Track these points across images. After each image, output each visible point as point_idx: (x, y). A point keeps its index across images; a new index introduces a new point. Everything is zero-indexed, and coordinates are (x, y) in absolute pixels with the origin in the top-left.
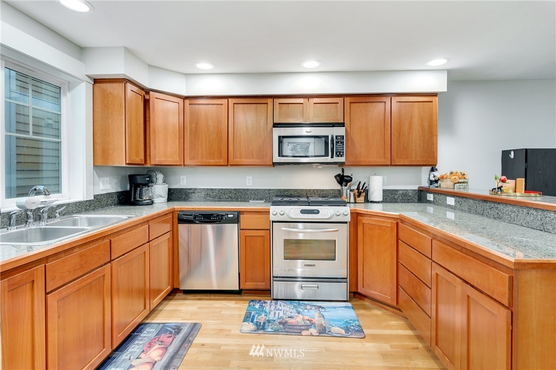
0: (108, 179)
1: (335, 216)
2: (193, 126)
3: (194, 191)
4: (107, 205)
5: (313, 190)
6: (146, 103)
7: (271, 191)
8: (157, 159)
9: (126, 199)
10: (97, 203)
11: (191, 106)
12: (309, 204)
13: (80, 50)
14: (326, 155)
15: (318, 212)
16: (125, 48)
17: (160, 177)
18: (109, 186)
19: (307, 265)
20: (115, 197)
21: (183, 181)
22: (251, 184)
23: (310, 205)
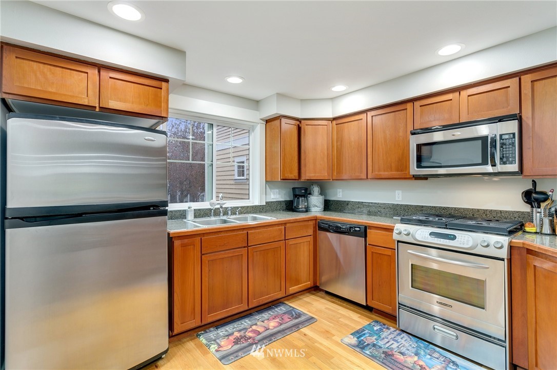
0: (278, 190)
1: (479, 246)
2: (339, 143)
3: (347, 203)
4: (276, 210)
5: (484, 210)
6: (299, 129)
7: (424, 209)
8: (307, 175)
9: (290, 206)
10: (269, 208)
11: (337, 126)
12: (446, 226)
13: (255, 103)
14: (484, 163)
15: (453, 238)
16: (278, 94)
17: (316, 190)
18: (278, 195)
19: (441, 303)
20: (284, 204)
21: (340, 194)
22: (400, 199)
23: (447, 228)
